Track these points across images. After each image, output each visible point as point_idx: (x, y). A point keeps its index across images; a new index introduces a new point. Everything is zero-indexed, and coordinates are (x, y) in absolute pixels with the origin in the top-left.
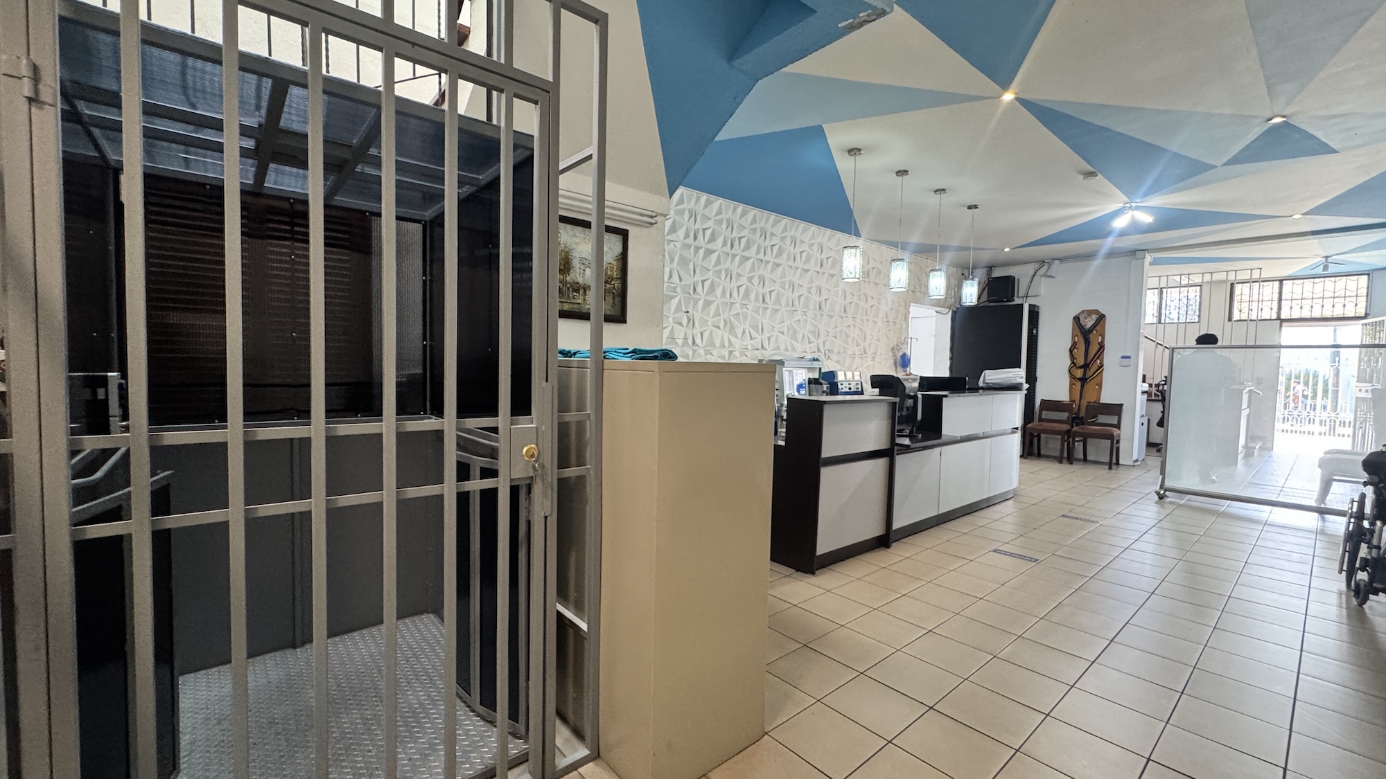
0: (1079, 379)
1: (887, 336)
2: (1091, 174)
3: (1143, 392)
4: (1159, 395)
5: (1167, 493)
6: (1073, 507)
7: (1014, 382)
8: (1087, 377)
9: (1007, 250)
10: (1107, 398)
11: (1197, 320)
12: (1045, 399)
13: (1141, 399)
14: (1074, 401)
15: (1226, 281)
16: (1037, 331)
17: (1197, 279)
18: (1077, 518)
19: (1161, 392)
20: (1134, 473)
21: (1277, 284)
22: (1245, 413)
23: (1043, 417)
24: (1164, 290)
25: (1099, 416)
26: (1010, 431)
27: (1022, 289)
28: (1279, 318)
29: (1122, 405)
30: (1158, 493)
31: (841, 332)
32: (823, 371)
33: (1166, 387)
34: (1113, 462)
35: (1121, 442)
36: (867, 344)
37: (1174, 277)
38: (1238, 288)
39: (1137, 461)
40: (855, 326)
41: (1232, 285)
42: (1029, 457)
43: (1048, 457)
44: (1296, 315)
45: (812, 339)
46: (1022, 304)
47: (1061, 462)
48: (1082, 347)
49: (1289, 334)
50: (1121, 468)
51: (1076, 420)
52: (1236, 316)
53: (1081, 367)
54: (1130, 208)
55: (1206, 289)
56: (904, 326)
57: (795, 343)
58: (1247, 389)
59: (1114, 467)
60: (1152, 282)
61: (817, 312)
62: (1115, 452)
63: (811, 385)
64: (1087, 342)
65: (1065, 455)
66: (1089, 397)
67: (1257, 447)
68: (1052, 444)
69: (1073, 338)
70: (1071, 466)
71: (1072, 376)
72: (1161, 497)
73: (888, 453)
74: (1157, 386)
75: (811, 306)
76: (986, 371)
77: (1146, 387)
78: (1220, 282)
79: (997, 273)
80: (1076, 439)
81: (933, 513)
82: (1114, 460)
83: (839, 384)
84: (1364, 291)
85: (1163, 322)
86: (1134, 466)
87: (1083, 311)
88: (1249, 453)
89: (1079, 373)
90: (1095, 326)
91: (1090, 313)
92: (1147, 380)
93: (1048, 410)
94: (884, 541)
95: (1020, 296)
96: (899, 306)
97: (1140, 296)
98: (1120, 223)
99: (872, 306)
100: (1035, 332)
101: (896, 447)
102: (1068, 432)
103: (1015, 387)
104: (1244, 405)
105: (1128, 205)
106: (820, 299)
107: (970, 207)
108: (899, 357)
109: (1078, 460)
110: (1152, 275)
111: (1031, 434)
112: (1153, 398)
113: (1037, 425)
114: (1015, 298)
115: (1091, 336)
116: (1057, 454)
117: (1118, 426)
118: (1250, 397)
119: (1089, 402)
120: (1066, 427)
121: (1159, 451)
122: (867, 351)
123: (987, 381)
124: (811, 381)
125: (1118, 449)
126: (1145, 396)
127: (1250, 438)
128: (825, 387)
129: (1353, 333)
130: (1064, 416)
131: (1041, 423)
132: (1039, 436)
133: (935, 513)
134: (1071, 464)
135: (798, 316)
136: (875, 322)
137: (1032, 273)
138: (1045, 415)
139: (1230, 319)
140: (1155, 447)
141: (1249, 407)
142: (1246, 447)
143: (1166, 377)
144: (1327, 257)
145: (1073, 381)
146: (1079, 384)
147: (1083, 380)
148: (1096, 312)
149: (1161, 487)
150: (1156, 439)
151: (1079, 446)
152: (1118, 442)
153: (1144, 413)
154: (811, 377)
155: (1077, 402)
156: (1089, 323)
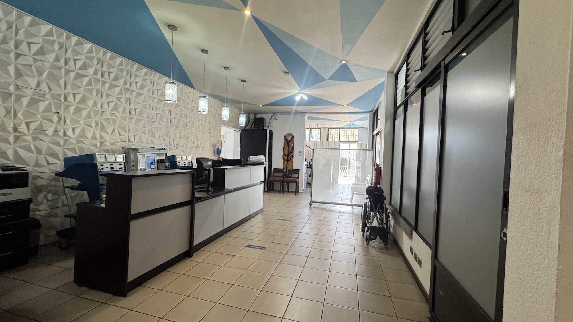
0: (286, 160)
1: (210, 139)
2: (286, 73)
3: (305, 165)
4: (310, 166)
5: (312, 203)
6: (282, 214)
7: (261, 161)
8: (289, 159)
9: (260, 106)
10: (295, 167)
11: (320, 140)
12: (275, 168)
13: (305, 167)
14: (284, 169)
15: (327, 127)
16: (272, 141)
17: (319, 126)
18: (283, 220)
19: (310, 164)
20: (303, 195)
21: (339, 129)
22: (332, 171)
23: (274, 175)
24: (311, 129)
25: (292, 174)
26: (259, 183)
27: (267, 124)
28: (339, 141)
29: (299, 170)
30: (310, 204)
31: (184, 136)
32: (168, 155)
33: (312, 163)
34: (297, 192)
35: (299, 184)
36: (199, 142)
37: (314, 125)
38: (330, 130)
39: (304, 190)
40: (192, 133)
41: (328, 129)
42: (269, 192)
43: (276, 191)
44: (343, 140)
45: (165, 137)
46: (267, 130)
47: (280, 193)
48: (287, 147)
49: (342, 146)
50: (299, 193)
51: (285, 176)
52: (329, 140)
53: (286, 156)
54: (301, 93)
55: (322, 129)
56: (219, 135)
57: (154, 140)
58: (333, 164)
59: (297, 193)
60: (308, 126)
61: (169, 124)
62: (297, 187)
63: (159, 163)
64: (289, 146)
65: (282, 190)
66: (289, 167)
67: (335, 182)
68: (277, 186)
69: (284, 144)
70: (283, 194)
71: (284, 159)
72: (311, 205)
73: (191, 203)
74: (309, 162)
75: (165, 120)
76: (250, 156)
77: (306, 163)
78: (325, 128)
79: (258, 116)
80: (285, 183)
81: (220, 229)
82: (297, 191)
83: (178, 162)
84: (357, 134)
85: (311, 140)
86: (303, 192)
87: (287, 134)
88: (333, 185)
89: (286, 158)
90: (291, 139)
91: (289, 134)
92: (307, 161)
93: (276, 172)
94: (188, 254)
95: (266, 126)
96: (216, 125)
97: (304, 130)
98: (298, 98)
99: (202, 124)
100: (271, 141)
101: (195, 199)
102: (282, 181)
103: (261, 164)
104: (332, 169)
105: (300, 92)
106: (171, 117)
107: (242, 81)
108: (216, 150)
109: (286, 191)
110: (308, 123)
111: (270, 182)
112: (308, 167)
113: (272, 179)
114: (265, 127)
115: (290, 143)
116: (279, 189)
117: (298, 178)
118: (333, 165)
119: (289, 169)
120: (282, 179)
121: (310, 186)
122: (199, 146)
123: (250, 161)
124: (159, 161)
125: (298, 186)
126: (306, 166)
127: (334, 179)
128: (167, 164)
129: (354, 146)
130: (281, 174)
131: (273, 178)
132: (273, 183)
133: (222, 229)
134: (283, 193)
135: (156, 124)
136: (204, 132)
137: (270, 117)
138: (276, 174)
139: (328, 140)
140: (309, 184)
141: (333, 169)
142: (332, 183)
143: (312, 159)
144: (350, 122)
145: (284, 161)
146: (286, 162)
147: (287, 160)
148: (291, 134)
149: (311, 201)
150: (309, 182)
151: (286, 186)
152: (298, 184)
153: (306, 173)
154: (159, 159)
155: (286, 169)
156: (289, 139)
